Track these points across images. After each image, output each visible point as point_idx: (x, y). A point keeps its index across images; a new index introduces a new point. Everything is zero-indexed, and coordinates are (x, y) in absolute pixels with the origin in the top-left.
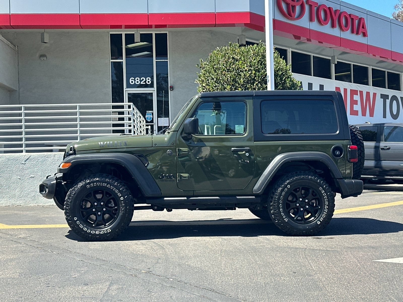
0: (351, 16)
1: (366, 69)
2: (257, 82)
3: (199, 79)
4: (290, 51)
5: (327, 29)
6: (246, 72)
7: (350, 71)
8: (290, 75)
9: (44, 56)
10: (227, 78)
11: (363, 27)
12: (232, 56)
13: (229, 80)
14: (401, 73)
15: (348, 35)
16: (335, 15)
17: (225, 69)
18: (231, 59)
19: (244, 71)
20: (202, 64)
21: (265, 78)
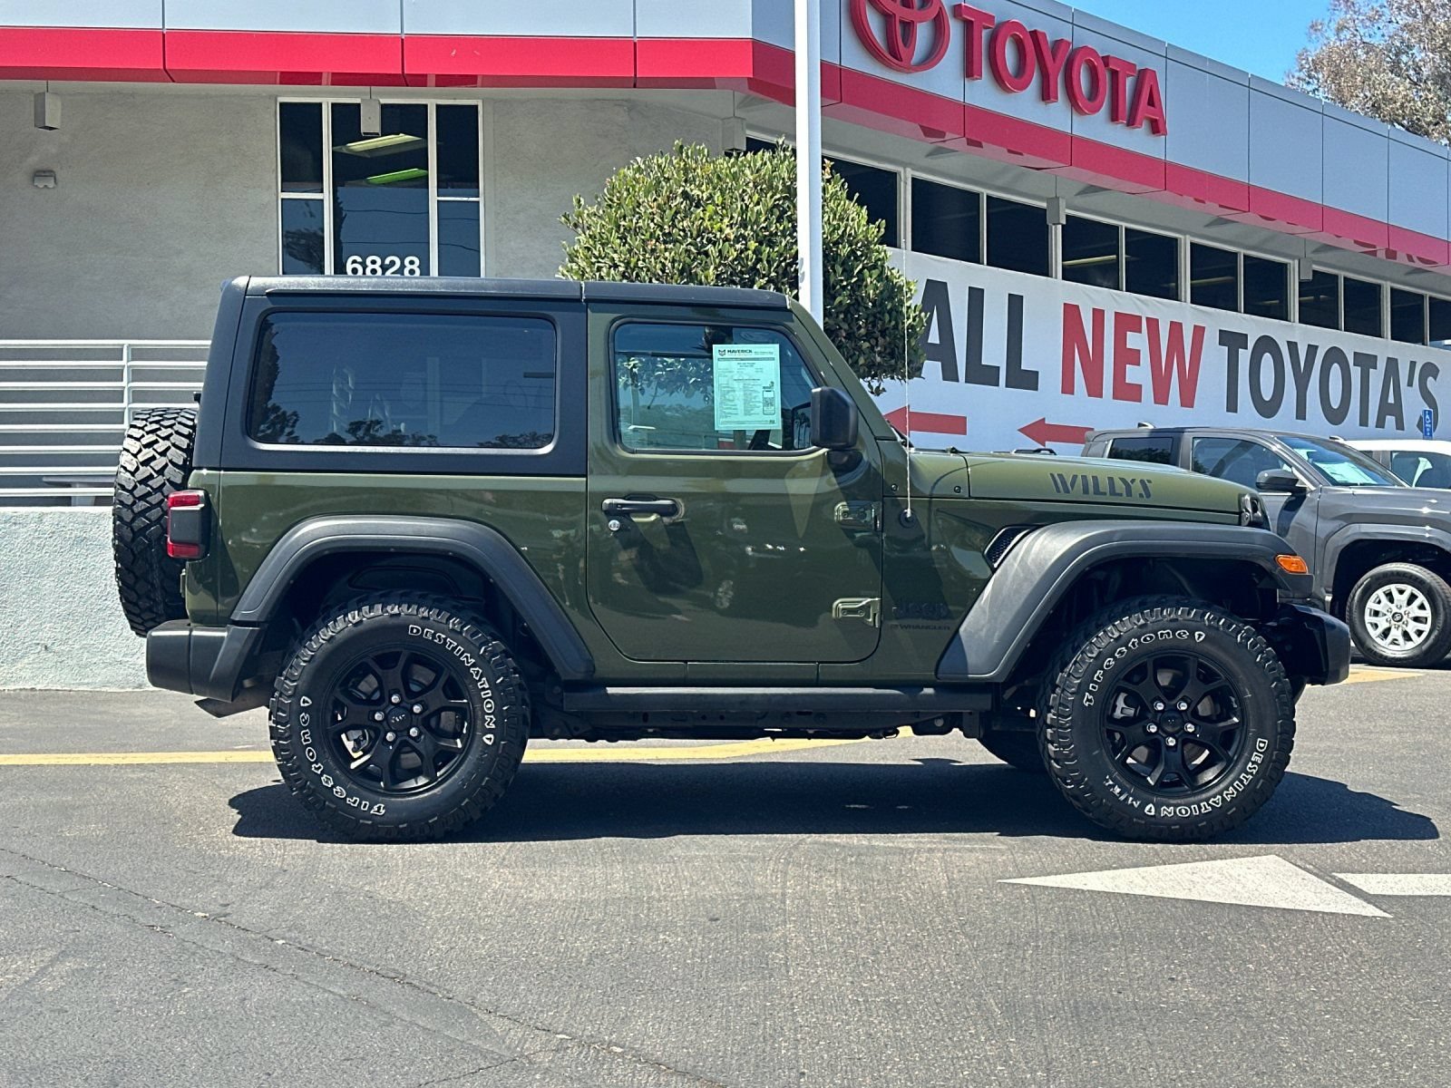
0: (1111, 61)
1: (1172, 244)
2: (763, 281)
3: (569, 265)
4: (906, 178)
5: (1024, 106)
6: (727, 243)
7: (1116, 251)
8: (882, 260)
9: (47, 174)
10: (661, 262)
11: (1151, 102)
12: (682, 189)
13: (667, 271)
14: (1291, 261)
15: (1097, 128)
16: (1054, 59)
17: (655, 231)
18: (679, 199)
19: (721, 241)
20: (580, 215)
21: (792, 267)
